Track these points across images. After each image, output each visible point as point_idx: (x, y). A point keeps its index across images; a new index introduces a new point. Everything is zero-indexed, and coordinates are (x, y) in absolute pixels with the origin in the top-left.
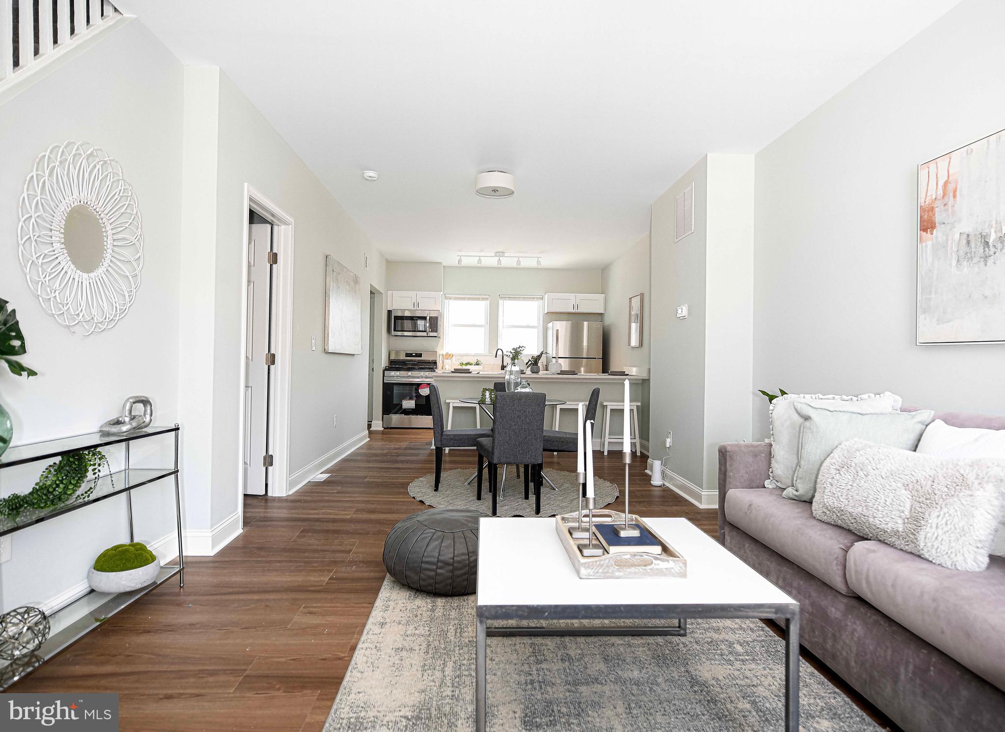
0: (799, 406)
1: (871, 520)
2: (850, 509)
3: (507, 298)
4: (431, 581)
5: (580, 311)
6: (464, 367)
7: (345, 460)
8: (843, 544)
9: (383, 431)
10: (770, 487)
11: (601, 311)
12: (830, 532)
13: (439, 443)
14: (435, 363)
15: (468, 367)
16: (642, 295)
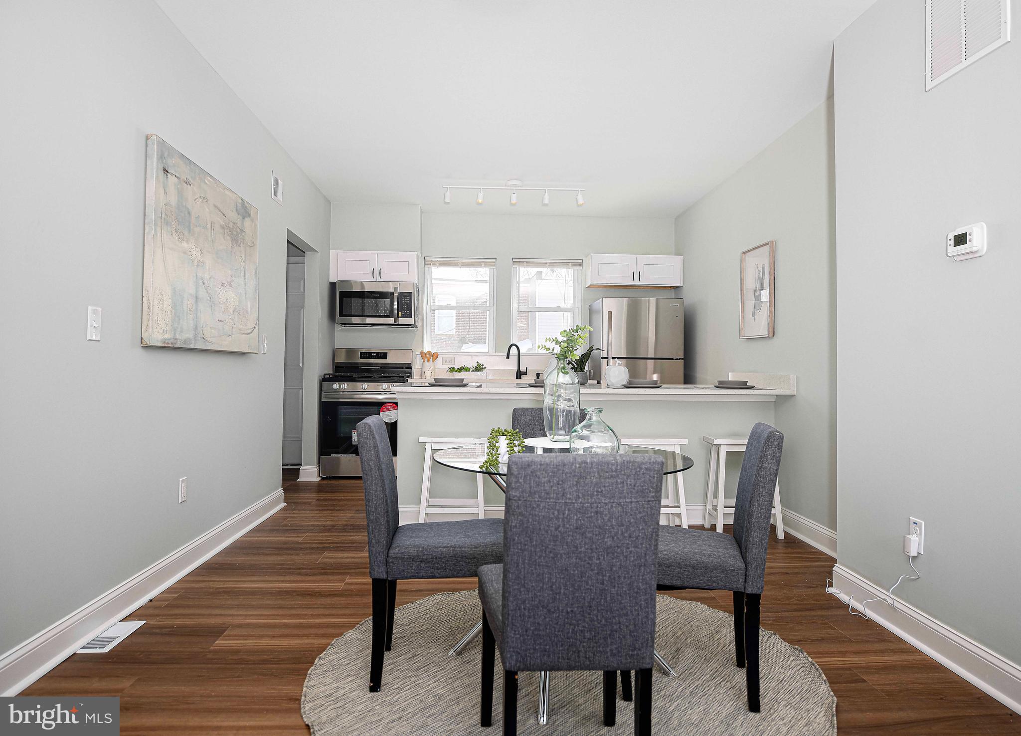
3: (525, 264)
5: (643, 282)
6: (457, 376)
7: (208, 568)
9: (319, 484)
11: (677, 282)
13: (383, 569)
14: (409, 367)
15: (462, 375)
16: (773, 246)
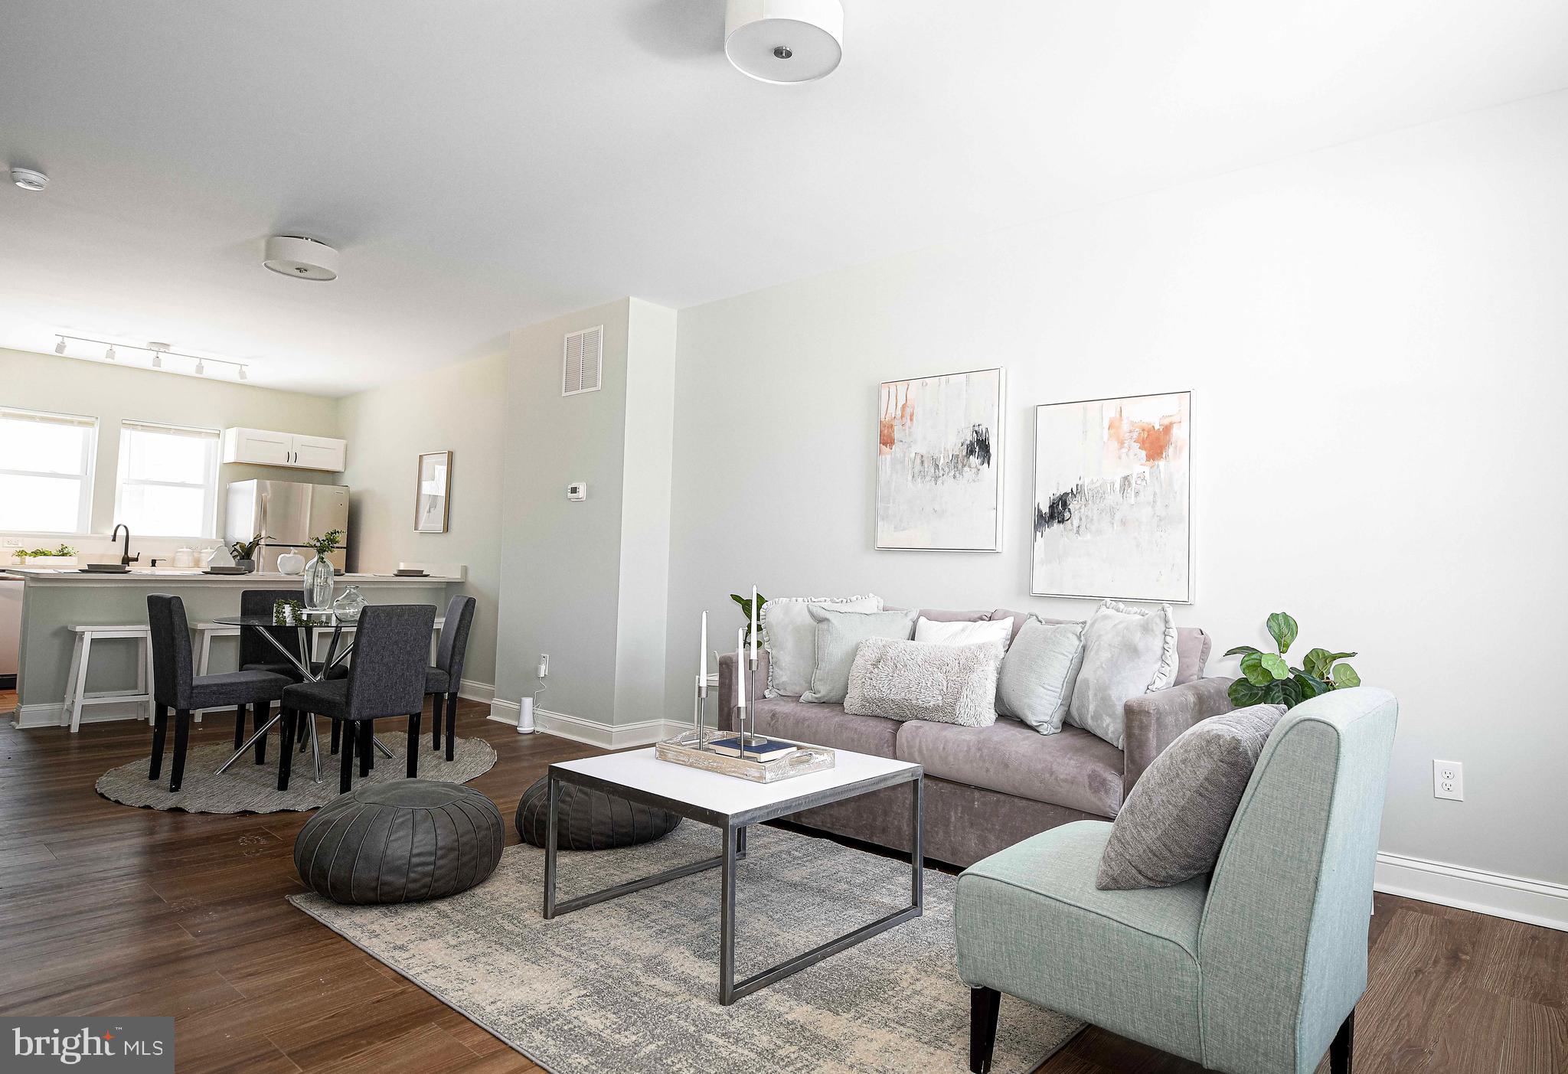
0: (814, 610)
1: (914, 702)
2: (892, 696)
3: (140, 428)
4: (428, 880)
5: (299, 464)
8: (890, 728)
10: (771, 696)
11: (338, 468)
12: (872, 723)
15: (40, 561)
16: (451, 454)
